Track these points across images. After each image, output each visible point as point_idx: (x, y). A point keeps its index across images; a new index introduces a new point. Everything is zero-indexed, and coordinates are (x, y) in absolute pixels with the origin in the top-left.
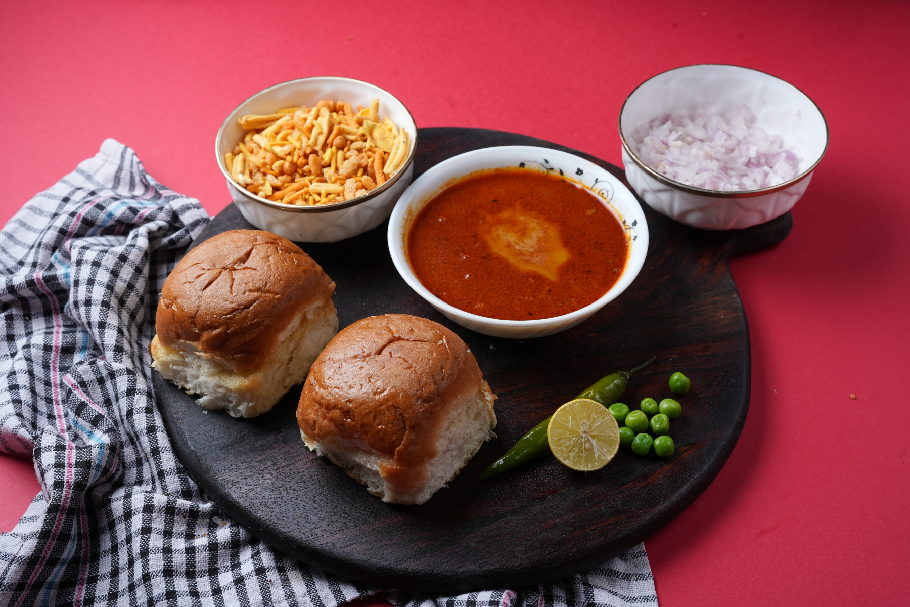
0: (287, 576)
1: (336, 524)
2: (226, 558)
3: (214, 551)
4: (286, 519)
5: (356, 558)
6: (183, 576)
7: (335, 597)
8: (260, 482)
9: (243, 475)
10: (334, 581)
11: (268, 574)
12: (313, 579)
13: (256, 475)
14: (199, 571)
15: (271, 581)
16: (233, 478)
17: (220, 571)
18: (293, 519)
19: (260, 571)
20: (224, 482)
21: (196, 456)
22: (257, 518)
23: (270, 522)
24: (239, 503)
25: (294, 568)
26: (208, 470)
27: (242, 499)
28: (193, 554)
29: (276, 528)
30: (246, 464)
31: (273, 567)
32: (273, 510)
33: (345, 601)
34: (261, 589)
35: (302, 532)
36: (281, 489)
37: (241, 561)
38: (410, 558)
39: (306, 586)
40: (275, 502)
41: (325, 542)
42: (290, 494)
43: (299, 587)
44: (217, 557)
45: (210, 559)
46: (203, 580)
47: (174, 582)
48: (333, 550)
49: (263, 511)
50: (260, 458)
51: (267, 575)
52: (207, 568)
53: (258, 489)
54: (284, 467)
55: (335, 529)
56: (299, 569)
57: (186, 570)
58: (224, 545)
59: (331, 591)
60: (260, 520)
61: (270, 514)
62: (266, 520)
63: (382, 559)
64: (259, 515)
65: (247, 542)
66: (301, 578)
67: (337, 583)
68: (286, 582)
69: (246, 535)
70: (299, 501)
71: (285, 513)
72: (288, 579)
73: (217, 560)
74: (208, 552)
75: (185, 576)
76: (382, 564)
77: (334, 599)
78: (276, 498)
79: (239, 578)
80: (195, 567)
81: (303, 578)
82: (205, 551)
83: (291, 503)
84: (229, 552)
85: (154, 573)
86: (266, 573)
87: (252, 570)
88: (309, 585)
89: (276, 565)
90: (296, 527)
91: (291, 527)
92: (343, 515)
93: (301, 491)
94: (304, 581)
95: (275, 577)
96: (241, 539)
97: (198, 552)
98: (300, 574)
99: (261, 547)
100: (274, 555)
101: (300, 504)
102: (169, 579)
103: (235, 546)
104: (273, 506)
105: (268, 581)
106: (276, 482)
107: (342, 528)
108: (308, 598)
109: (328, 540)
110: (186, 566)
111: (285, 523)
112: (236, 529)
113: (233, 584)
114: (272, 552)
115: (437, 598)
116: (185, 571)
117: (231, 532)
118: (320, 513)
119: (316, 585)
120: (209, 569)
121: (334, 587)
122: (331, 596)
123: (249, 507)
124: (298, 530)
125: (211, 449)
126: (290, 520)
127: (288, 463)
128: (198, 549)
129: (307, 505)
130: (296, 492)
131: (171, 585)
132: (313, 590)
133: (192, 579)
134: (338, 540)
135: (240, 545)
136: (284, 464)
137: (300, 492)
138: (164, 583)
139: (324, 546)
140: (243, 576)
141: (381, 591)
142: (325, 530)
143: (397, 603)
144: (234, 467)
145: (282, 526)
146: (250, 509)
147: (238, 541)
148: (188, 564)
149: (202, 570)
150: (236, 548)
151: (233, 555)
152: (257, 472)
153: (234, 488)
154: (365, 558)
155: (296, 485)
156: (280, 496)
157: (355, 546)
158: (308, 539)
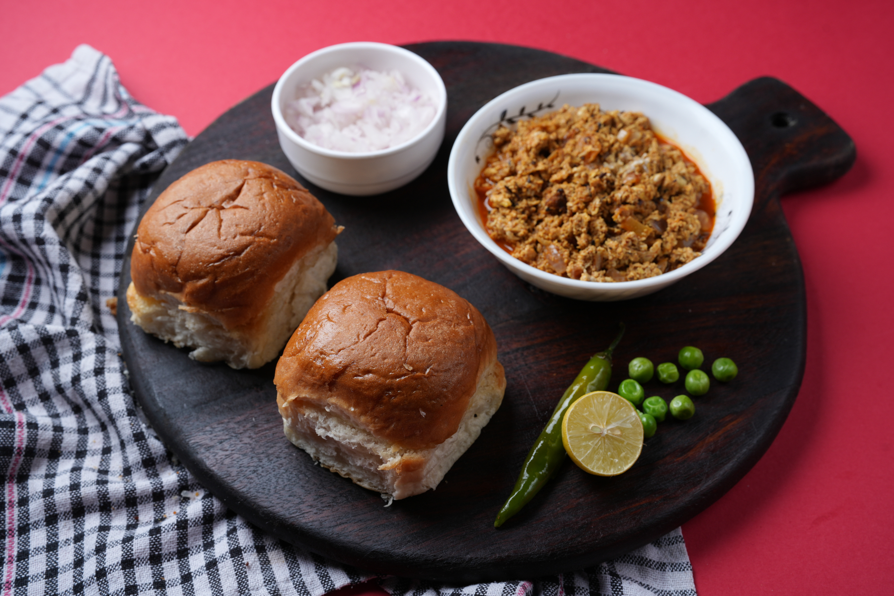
0: (268, 557)
1: (325, 499)
2: (198, 536)
3: (183, 529)
4: (266, 492)
5: (346, 540)
6: (147, 562)
7: (322, 583)
8: (238, 447)
9: (219, 438)
10: (321, 564)
11: (245, 555)
12: (297, 561)
13: (234, 439)
14: (166, 554)
15: (247, 564)
16: (208, 442)
17: (191, 552)
18: (275, 492)
19: (236, 552)
20: (197, 446)
21: (165, 415)
22: (233, 489)
23: (249, 495)
24: (213, 471)
25: (276, 547)
26: (178, 432)
27: (217, 467)
28: (158, 535)
29: (255, 503)
30: (223, 425)
31: (251, 547)
32: (252, 481)
33: (333, 588)
34: (236, 574)
35: (284, 507)
36: (262, 455)
37: (215, 538)
38: (409, 541)
39: (290, 569)
40: (254, 471)
41: (311, 519)
42: (273, 462)
43: (280, 569)
44: (187, 536)
45: (178, 539)
46: (171, 564)
47: (134, 574)
48: (321, 530)
49: (241, 482)
50: (239, 418)
51: (244, 557)
52: (175, 550)
53: (236, 456)
54: (266, 430)
55: (324, 505)
56: (282, 548)
57: (150, 556)
58: (195, 521)
59: (318, 575)
60: (237, 492)
61: (249, 485)
62: (243, 492)
63: (377, 541)
64: (236, 486)
65: (222, 516)
66: (283, 559)
67: (325, 567)
68: (265, 564)
69: (221, 508)
70: (282, 471)
71: (265, 484)
72: (269, 561)
73: (187, 540)
74: (176, 531)
75: (149, 562)
76: (378, 547)
77: (321, 585)
78: (256, 467)
79: (212, 561)
80: (161, 550)
81: (286, 559)
82: (172, 530)
83: (273, 473)
84: (200, 529)
85: (111, 567)
86: (242, 554)
87: (226, 551)
88: (293, 568)
89: (255, 544)
90: (278, 501)
91: (273, 502)
92: (333, 488)
93: (285, 458)
94: (287, 562)
95: (253, 559)
96: (215, 513)
97: (164, 532)
98: (282, 555)
99: (238, 522)
100: (253, 532)
101: (284, 475)
102: (128, 572)
103: (208, 521)
104: (252, 476)
105: (244, 564)
106: (257, 448)
107: (331, 504)
108: (291, 584)
109: (315, 517)
110: (151, 550)
111: (266, 496)
112: (209, 502)
113: (205, 568)
114: (251, 528)
115: (440, 588)
116: (148, 557)
117: (203, 505)
118: (306, 485)
119: (301, 569)
120: (178, 550)
121: (321, 571)
122: (318, 582)
123: (225, 476)
124: (280, 505)
125: (183, 407)
126: (272, 492)
127: (271, 425)
128: (164, 529)
129: (291, 475)
130: (279, 459)
131: (131, 578)
132: (297, 574)
133: (157, 565)
134: (326, 518)
135: (214, 520)
136: (266, 426)
137: (283, 460)
138: (123, 576)
139: (310, 524)
140: (216, 559)
141: (375, 577)
142: (311, 506)
143: (394, 591)
144: (208, 428)
145: (262, 499)
146: (225, 479)
147: (212, 515)
148: (153, 547)
149: (170, 553)
150: (209, 524)
151: (205, 531)
152: (234, 435)
153: (207, 454)
154: (357, 540)
155: (280, 451)
156: (261, 464)
157: (346, 525)
158: (293, 515)
